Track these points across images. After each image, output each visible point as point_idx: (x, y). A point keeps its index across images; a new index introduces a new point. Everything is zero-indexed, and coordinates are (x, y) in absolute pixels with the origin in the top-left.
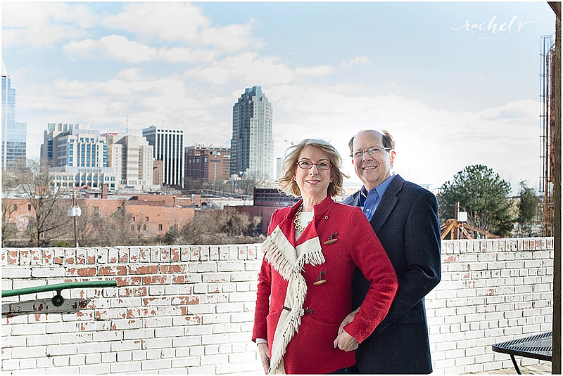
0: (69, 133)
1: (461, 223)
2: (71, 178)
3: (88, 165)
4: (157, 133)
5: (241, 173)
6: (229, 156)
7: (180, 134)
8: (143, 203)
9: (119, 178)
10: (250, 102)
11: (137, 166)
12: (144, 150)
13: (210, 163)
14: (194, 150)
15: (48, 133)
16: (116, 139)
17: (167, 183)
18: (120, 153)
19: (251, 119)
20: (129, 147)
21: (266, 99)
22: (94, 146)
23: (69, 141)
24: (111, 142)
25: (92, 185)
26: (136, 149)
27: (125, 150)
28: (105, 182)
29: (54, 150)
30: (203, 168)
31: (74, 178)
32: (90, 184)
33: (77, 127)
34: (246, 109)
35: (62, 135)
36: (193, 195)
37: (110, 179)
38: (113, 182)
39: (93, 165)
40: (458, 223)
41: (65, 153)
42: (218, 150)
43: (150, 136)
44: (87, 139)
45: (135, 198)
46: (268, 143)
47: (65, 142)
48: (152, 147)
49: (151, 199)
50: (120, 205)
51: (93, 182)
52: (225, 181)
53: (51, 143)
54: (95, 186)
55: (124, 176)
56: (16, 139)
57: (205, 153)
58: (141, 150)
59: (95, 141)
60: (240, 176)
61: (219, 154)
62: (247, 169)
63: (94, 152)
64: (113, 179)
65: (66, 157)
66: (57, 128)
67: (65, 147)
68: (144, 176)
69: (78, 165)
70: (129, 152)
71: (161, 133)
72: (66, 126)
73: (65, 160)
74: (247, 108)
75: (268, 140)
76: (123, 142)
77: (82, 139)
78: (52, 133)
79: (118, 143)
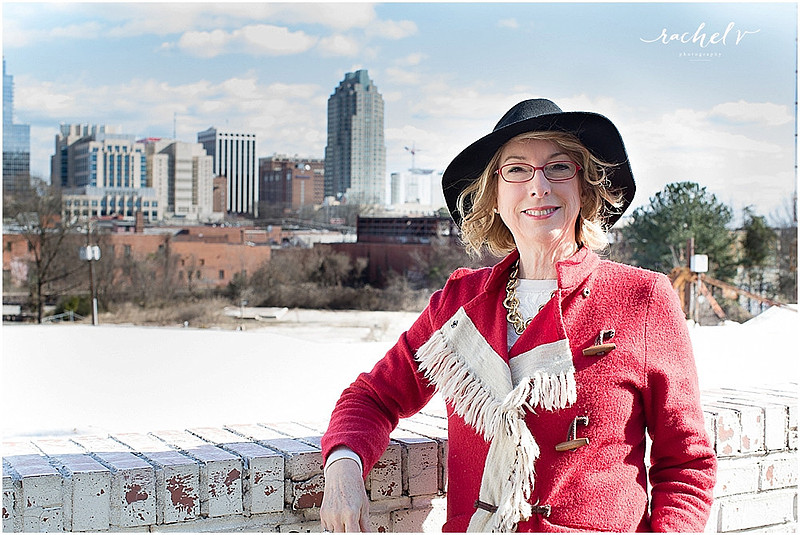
0: (91, 139)
1: (697, 273)
2: (95, 203)
3: (119, 185)
4: (218, 138)
5: (339, 195)
6: (322, 171)
7: (251, 139)
8: (196, 238)
9: (164, 203)
10: (352, 93)
11: (190, 185)
12: (200, 162)
13: (295, 181)
14: (271, 162)
15: (61, 139)
16: (159, 147)
17: (234, 209)
18: (165, 167)
19: (354, 117)
20: (178, 157)
21: (375, 88)
22: (127, 157)
23: (91, 150)
24: (151, 151)
25: (125, 213)
26: (187, 161)
27: (172, 163)
28: (144, 209)
29: (71, 163)
30: (284, 188)
31: (99, 204)
32: (122, 213)
33: (103, 129)
34: (346, 102)
35: (80, 141)
36: (270, 227)
37: (151, 204)
38: (155, 209)
39: (127, 185)
40: (692, 274)
41: (85, 168)
42: (305, 162)
43: (208, 141)
44: (117, 148)
45: (184, 232)
46: (378, 152)
47: (86, 151)
48: (211, 158)
49: (209, 234)
50: (163, 243)
51: (126, 209)
52: (317, 207)
53: (65, 153)
54: (129, 214)
55: (172, 201)
56: (16, 147)
57: (288, 166)
58: (195, 163)
59: (128, 149)
60: (337, 199)
61: (308, 167)
62: (348, 190)
63: (127, 165)
64: (155, 204)
65: (87, 173)
66: (73, 131)
67: (85, 160)
68: (199, 200)
69: (105, 185)
70: (178, 166)
71: (224, 138)
72: (86, 128)
73: (86, 177)
74: (348, 101)
75: (378, 147)
76: (170, 151)
77: (110, 147)
78: (66, 140)
79: (162, 152)
